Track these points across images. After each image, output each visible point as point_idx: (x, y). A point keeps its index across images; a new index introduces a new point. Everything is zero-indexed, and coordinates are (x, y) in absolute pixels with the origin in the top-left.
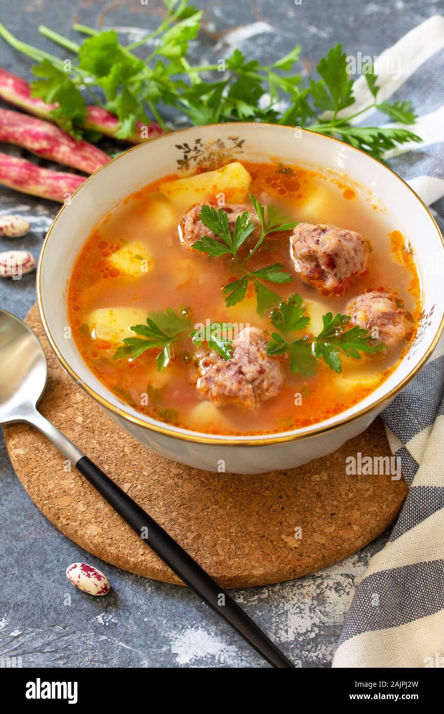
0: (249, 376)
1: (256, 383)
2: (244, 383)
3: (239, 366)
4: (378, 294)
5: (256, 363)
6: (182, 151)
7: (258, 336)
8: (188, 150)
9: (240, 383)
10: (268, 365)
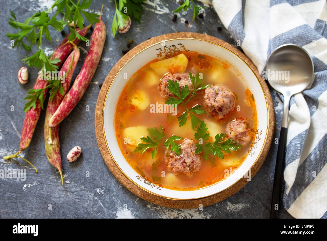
0: (188, 164)
1: (191, 167)
2: (186, 167)
3: (184, 159)
4: (240, 121)
5: (190, 158)
6: (159, 51)
7: (191, 144)
8: (161, 50)
9: (184, 167)
10: (195, 158)
